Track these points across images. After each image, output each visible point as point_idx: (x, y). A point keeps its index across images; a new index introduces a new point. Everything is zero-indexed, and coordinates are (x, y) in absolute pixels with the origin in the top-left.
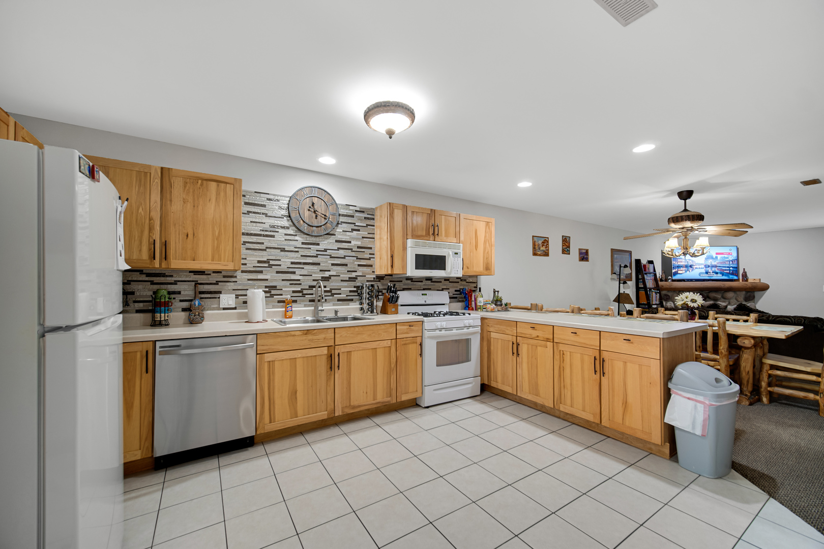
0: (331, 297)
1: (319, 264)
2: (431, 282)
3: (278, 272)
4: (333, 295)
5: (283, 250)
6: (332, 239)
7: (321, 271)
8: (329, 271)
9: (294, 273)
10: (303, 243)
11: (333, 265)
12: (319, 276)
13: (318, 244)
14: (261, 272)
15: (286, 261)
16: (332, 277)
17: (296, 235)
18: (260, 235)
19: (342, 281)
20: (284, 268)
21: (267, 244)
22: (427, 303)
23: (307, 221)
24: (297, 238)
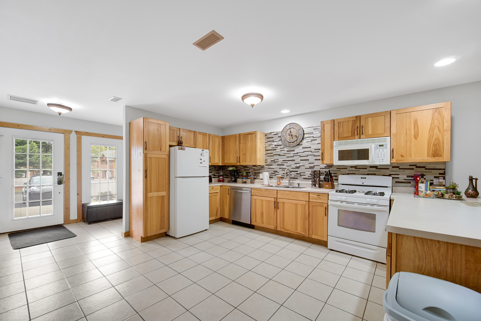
0: (300, 177)
1: (294, 160)
2: (376, 169)
3: (278, 165)
4: (301, 176)
5: (279, 155)
6: (301, 147)
7: (295, 163)
8: (299, 163)
9: (284, 165)
10: (287, 151)
11: (301, 160)
12: (294, 166)
13: (294, 151)
14: (272, 165)
15: (281, 160)
16: (301, 167)
17: (284, 148)
18: (271, 150)
19: (306, 168)
20: (280, 163)
21: (274, 153)
22: (364, 184)
23: (288, 141)
24: (285, 149)
